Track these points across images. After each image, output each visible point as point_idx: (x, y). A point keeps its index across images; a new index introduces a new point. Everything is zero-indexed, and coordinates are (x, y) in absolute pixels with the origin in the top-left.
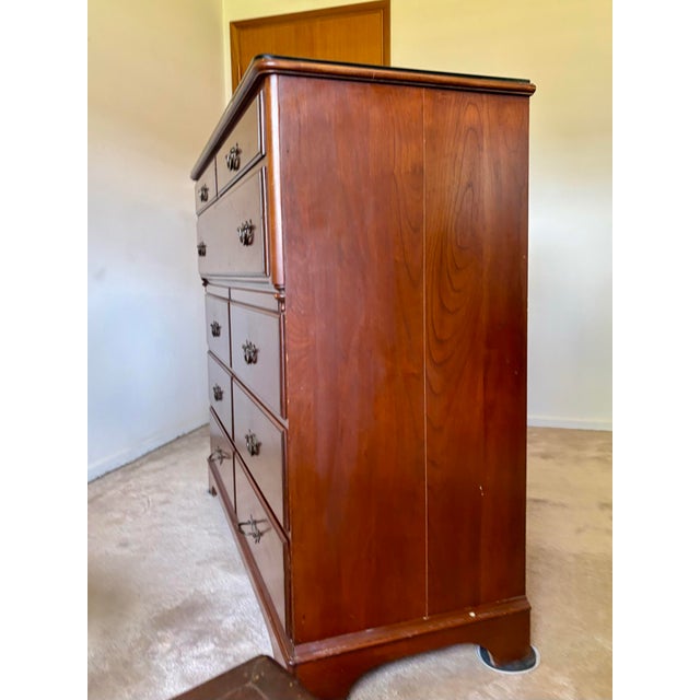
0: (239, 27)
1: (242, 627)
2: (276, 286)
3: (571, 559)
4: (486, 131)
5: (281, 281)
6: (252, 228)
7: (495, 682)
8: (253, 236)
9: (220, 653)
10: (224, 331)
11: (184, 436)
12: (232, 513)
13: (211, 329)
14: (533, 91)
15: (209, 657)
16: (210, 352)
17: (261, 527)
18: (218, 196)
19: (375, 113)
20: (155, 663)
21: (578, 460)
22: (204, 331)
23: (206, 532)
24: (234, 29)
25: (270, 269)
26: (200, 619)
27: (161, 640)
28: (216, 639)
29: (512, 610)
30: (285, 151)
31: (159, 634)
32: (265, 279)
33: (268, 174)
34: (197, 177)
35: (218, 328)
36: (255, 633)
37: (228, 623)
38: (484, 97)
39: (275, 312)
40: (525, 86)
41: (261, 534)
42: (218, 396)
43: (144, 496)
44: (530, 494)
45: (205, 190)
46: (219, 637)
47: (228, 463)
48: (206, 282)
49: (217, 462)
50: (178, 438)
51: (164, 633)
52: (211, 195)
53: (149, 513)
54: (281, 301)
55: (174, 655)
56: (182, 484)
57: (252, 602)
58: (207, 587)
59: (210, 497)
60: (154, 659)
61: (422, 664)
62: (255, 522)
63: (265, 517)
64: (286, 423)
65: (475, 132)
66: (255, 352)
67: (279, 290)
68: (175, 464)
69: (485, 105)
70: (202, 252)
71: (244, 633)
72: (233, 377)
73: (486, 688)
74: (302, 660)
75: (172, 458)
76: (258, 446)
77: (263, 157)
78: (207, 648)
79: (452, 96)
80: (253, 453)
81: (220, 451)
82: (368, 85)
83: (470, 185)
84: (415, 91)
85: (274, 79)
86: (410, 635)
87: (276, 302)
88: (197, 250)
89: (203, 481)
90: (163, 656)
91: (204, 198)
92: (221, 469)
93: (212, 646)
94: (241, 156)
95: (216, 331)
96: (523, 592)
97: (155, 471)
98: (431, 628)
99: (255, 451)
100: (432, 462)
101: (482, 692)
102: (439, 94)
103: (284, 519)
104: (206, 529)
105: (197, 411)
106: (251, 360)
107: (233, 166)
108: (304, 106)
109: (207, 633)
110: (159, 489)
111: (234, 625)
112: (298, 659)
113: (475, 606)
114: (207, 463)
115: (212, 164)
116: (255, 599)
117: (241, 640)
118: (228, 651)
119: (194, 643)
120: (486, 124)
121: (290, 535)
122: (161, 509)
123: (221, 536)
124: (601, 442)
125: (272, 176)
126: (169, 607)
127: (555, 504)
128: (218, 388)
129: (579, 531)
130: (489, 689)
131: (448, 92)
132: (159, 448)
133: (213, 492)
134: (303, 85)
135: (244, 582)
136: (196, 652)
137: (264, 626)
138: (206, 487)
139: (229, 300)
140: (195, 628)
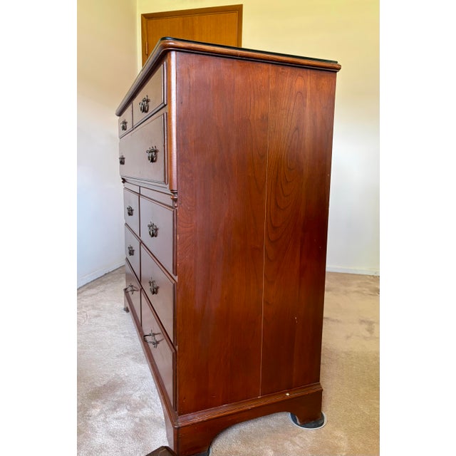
0: (147, 18)
1: (144, 398)
2: (172, 191)
3: (343, 355)
4: (308, 94)
5: (175, 188)
6: (156, 151)
7: (300, 435)
8: (156, 157)
9: (131, 416)
10: (136, 212)
11: (109, 273)
12: (139, 326)
13: (127, 211)
14: (339, 69)
15: (124, 419)
16: (126, 224)
17: (158, 338)
18: (134, 128)
19: (239, 80)
20: (90, 422)
21: (346, 293)
22: (122, 211)
23: (123, 336)
24: (144, 18)
25: (167, 179)
26: (118, 393)
27: (94, 407)
28: (128, 407)
29: (311, 392)
30: (180, 103)
31: (93, 403)
32: (164, 185)
33: (167, 118)
34: (120, 114)
35: (132, 210)
36: (153, 403)
37: (136, 396)
38: (308, 71)
39: (170, 207)
40: (335, 65)
41: (158, 343)
42: (131, 252)
43: (84, 312)
44: (325, 314)
45: (125, 123)
46: (130, 405)
47: (137, 294)
48: (124, 181)
49: (130, 293)
50: (106, 274)
51: (95, 403)
52: (129, 126)
53: (87, 323)
54: (175, 200)
55: (102, 417)
56: (108, 304)
57: (150, 383)
58: (123, 372)
59: (125, 313)
60: (89, 419)
61: (255, 423)
62: (154, 335)
63: (160, 332)
64: (176, 278)
65: (302, 94)
66: (156, 230)
67: (174, 193)
68: (104, 291)
69: (309, 77)
70: (122, 162)
71: (146, 403)
72: (141, 242)
73: (294, 439)
74: (183, 425)
75: (102, 287)
76: (157, 288)
77: (165, 105)
78: (123, 412)
79: (288, 70)
80: (154, 293)
81: (132, 286)
82: (235, 60)
83: (297, 129)
84: (264, 66)
85: (173, 54)
86: (249, 408)
87: (171, 201)
88: (119, 161)
89: (121, 303)
90: (95, 417)
91: (124, 128)
92: (132, 297)
93: (126, 411)
94: (150, 103)
95: (130, 212)
96: (318, 380)
97: (91, 296)
98: (263, 403)
99: (155, 292)
100: (267, 303)
101: (292, 441)
102: (280, 68)
103: (174, 338)
104: (123, 334)
105: (117, 258)
106: (154, 234)
107: (144, 110)
108: (193, 73)
109: (123, 403)
110: (94, 308)
111: (139, 397)
112: (180, 424)
113: (289, 389)
114: (123, 293)
115: (130, 107)
116: (152, 380)
117: (144, 407)
118: (136, 414)
119: (114, 409)
120: (309, 89)
121: (177, 347)
122: (94, 320)
123: (131, 339)
124: (359, 281)
125: (171, 119)
126: (99, 385)
127: (333, 321)
128: (131, 248)
129: (348, 337)
130: (296, 440)
131: (285, 67)
132: (94, 280)
133: (127, 310)
134: (193, 59)
135: (145, 368)
136: (116, 415)
137: (158, 398)
138: (123, 307)
139: (139, 194)
140: (116, 399)
